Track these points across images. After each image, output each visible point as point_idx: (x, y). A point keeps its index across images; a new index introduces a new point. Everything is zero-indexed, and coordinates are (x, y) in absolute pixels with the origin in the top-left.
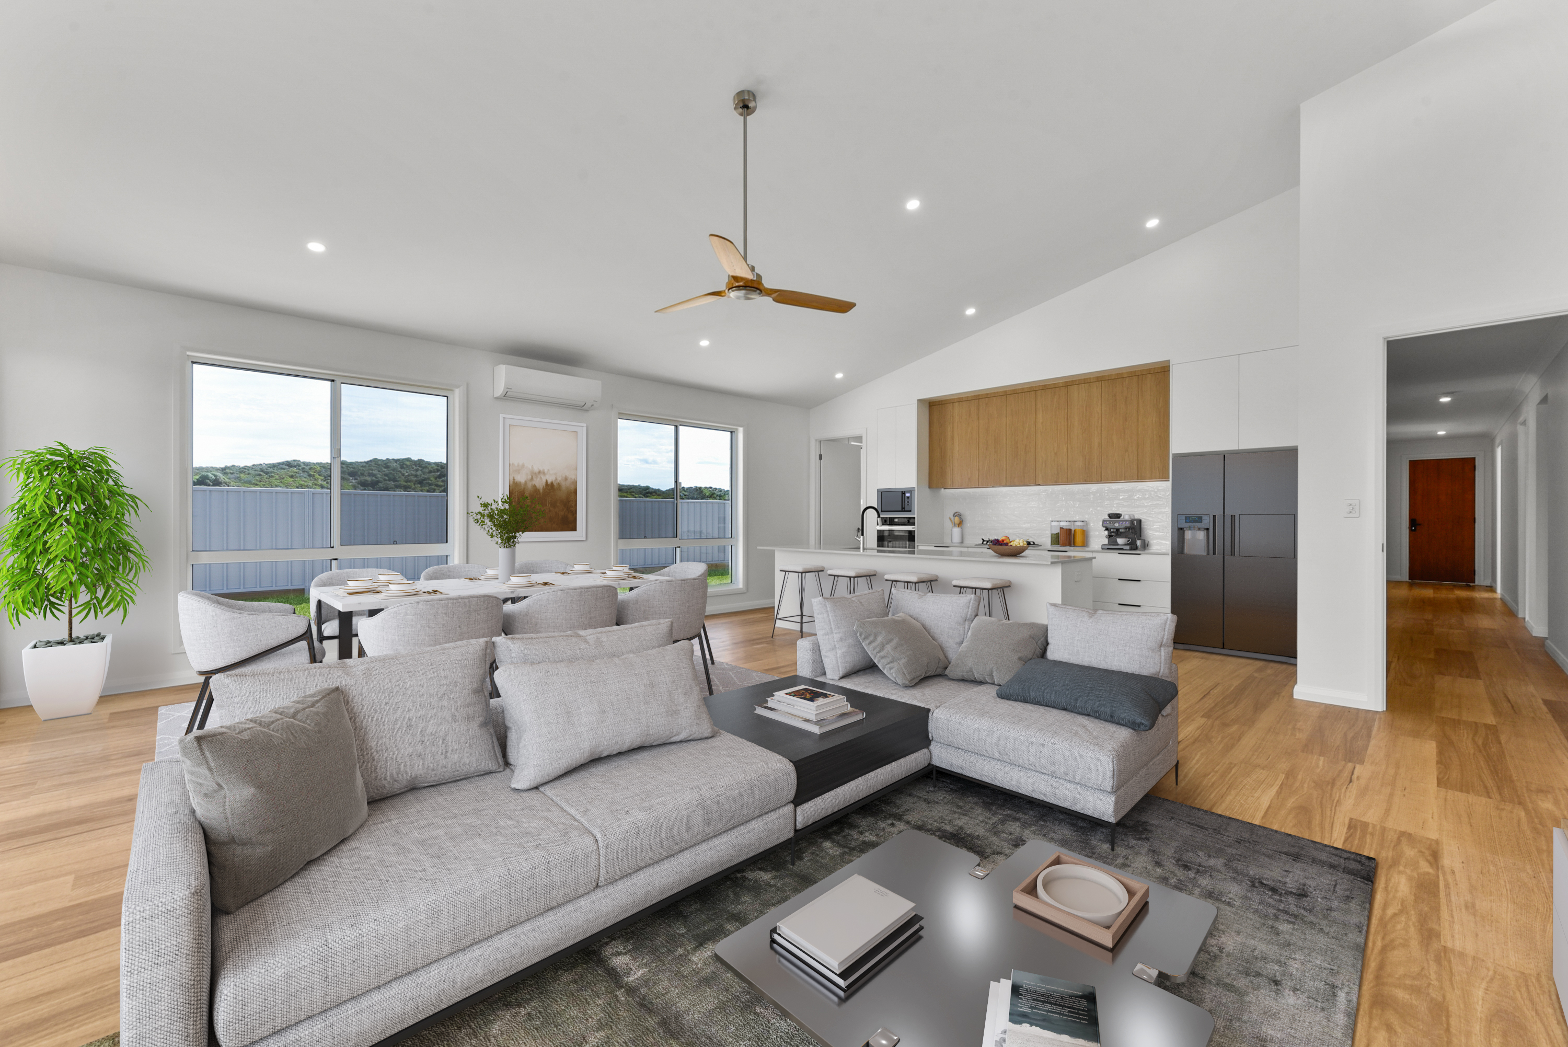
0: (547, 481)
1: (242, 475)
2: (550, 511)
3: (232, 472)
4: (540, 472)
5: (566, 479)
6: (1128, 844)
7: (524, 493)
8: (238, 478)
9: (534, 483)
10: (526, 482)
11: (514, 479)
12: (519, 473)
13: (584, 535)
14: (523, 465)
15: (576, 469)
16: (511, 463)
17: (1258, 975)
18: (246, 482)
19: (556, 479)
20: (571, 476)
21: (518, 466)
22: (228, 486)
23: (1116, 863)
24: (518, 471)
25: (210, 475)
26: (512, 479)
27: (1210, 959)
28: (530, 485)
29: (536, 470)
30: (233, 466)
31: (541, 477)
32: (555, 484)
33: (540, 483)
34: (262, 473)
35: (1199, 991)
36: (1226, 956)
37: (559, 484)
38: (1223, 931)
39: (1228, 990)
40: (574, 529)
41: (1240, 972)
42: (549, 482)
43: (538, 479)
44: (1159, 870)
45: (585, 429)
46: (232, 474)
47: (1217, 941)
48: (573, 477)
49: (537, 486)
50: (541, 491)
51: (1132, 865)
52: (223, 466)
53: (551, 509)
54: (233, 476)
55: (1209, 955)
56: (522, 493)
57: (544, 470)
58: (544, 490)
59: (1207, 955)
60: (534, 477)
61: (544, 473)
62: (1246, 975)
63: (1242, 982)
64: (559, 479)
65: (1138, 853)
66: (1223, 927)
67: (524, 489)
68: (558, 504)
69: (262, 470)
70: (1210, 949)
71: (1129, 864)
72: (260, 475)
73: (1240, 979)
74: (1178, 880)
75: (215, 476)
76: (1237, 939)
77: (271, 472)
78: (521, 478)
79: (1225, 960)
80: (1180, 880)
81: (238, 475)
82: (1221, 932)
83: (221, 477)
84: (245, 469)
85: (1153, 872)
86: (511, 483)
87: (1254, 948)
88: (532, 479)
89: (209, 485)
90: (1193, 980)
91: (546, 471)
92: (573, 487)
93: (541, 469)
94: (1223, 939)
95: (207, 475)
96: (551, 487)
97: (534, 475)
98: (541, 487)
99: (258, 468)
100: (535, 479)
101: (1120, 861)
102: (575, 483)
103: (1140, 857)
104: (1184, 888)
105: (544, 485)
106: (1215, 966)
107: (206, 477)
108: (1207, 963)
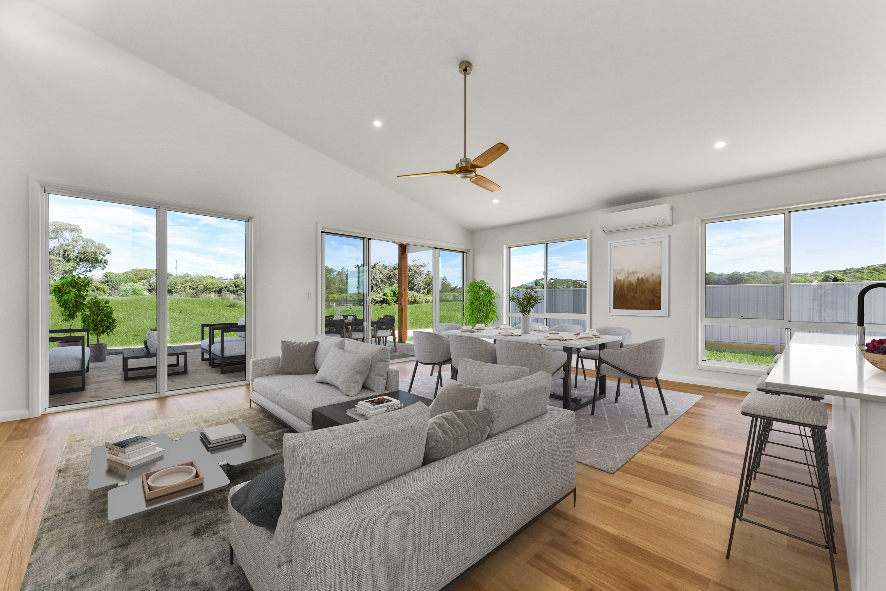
0: (638, 277)
1: (858, 274)
2: (640, 296)
3: (850, 272)
4: (633, 272)
5: (653, 275)
6: (231, 579)
7: (623, 286)
8: (854, 276)
9: (629, 279)
10: (624, 279)
11: (617, 278)
12: (620, 274)
13: (667, 313)
14: (622, 270)
15: (661, 267)
16: (615, 268)
17: (84, 573)
18: (859, 278)
19: (645, 276)
20: (657, 273)
21: (619, 270)
22: (844, 281)
23: (218, 559)
24: (619, 273)
25: (831, 275)
26: (615, 278)
27: (116, 558)
28: (627, 281)
29: (631, 271)
30: (852, 268)
31: (634, 275)
32: (644, 279)
33: (633, 279)
34: (873, 271)
35: (114, 542)
36: (108, 567)
37: (647, 279)
38: (117, 578)
39: (99, 553)
40: (659, 308)
41: (96, 566)
42: (640, 278)
43: (633, 276)
44: (189, 580)
45: (668, 238)
46: (850, 273)
47: (118, 570)
48: (658, 273)
49: (632, 281)
50: (634, 284)
51: (208, 567)
52: (845, 269)
53: (641, 295)
54: (851, 275)
55: (118, 560)
56: (622, 286)
57: (636, 271)
58: (636, 283)
59: (119, 559)
60: (629, 276)
61: (636, 273)
62: (92, 567)
63: (93, 562)
64: (647, 275)
65: (216, 578)
66: (119, 581)
67: (623, 283)
68: (646, 292)
69: (874, 270)
70: (119, 563)
71: (211, 566)
72: (872, 272)
73: (95, 563)
74: (171, 585)
75: (834, 275)
76: (106, 581)
77: (882, 270)
78: (621, 277)
79: (108, 565)
80: (170, 586)
81: (855, 274)
82: (118, 577)
83: (839, 276)
84: (861, 269)
85: (191, 574)
86: (615, 280)
87: (93, 585)
88: (628, 277)
89: (830, 282)
90: (120, 544)
91: (638, 271)
92: (658, 280)
93: (634, 270)
94: (114, 574)
95: (829, 276)
96: (641, 281)
97: (629, 274)
98: (634, 282)
99: (871, 268)
100: (630, 277)
101: (218, 562)
102: (660, 277)
103: (212, 578)
104: (162, 584)
105: (636, 280)
106: (112, 557)
107: (828, 277)
108: (117, 555)
